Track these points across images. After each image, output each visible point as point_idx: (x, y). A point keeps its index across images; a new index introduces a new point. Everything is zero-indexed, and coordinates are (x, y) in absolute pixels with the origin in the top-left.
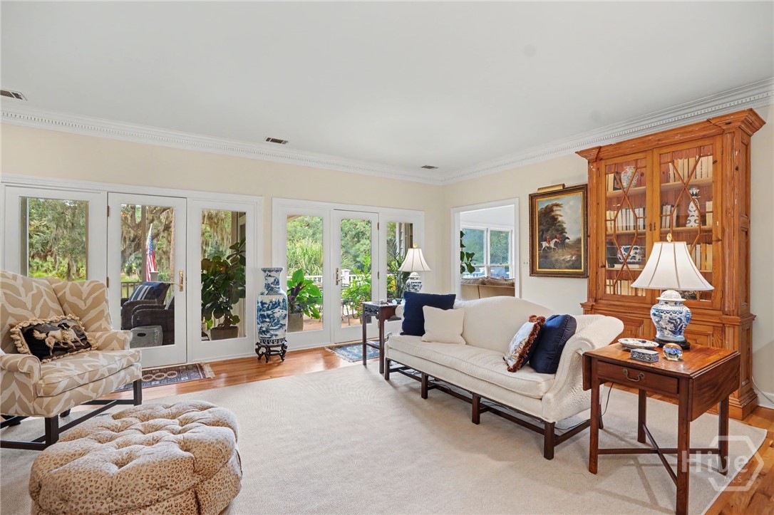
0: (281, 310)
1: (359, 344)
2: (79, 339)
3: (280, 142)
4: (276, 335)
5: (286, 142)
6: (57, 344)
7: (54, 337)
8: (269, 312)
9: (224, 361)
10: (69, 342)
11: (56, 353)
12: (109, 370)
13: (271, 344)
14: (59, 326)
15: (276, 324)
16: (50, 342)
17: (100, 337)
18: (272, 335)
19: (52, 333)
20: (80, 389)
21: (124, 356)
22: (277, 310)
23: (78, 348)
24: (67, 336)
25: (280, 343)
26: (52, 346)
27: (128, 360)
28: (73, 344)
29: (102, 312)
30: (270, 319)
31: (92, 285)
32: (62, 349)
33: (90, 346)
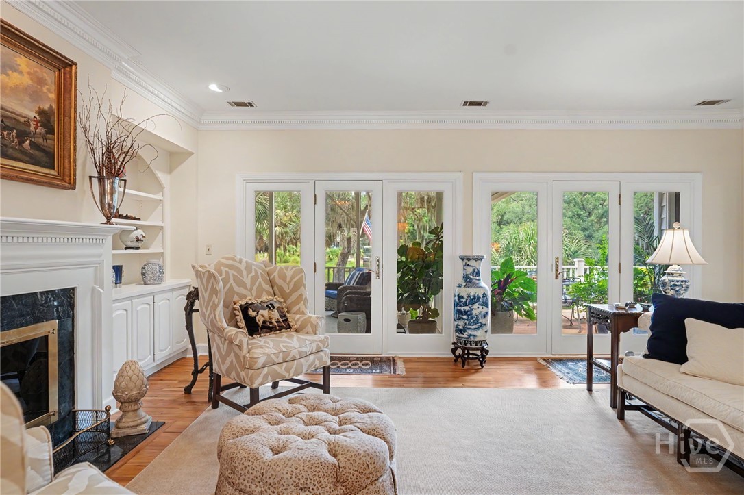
0: (480, 307)
1: (582, 360)
2: (281, 320)
3: (479, 104)
4: (474, 336)
5: (486, 103)
6: (264, 322)
7: (263, 316)
8: (467, 308)
9: (418, 358)
10: (273, 321)
11: (265, 330)
12: (300, 353)
13: (468, 346)
14: (267, 306)
15: (475, 323)
16: (260, 320)
17: (299, 319)
18: (469, 336)
19: (261, 312)
20: (275, 367)
21: (315, 341)
22: (475, 306)
23: (281, 328)
24: (272, 316)
25: (479, 346)
26: (260, 324)
27: (317, 345)
28: (276, 324)
29: (301, 295)
30: (468, 316)
31: (294, 269)
32: (268, 328)
33: (290, 327)
